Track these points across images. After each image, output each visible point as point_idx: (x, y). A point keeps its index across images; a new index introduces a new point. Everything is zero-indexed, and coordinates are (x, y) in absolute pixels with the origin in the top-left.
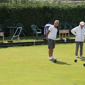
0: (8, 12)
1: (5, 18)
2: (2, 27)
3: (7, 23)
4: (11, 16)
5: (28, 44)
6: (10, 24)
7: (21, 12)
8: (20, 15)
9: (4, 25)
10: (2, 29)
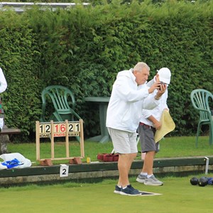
0: (92, 40)
1: (80, 64)
2: (69, 99)
3: (89, 81)
4: (106, 54)
5: (181, 169)
6: (101, 85)
7: (146, 37)
8: (140, 50)
9: (78, 91)
10: (71, 106)
